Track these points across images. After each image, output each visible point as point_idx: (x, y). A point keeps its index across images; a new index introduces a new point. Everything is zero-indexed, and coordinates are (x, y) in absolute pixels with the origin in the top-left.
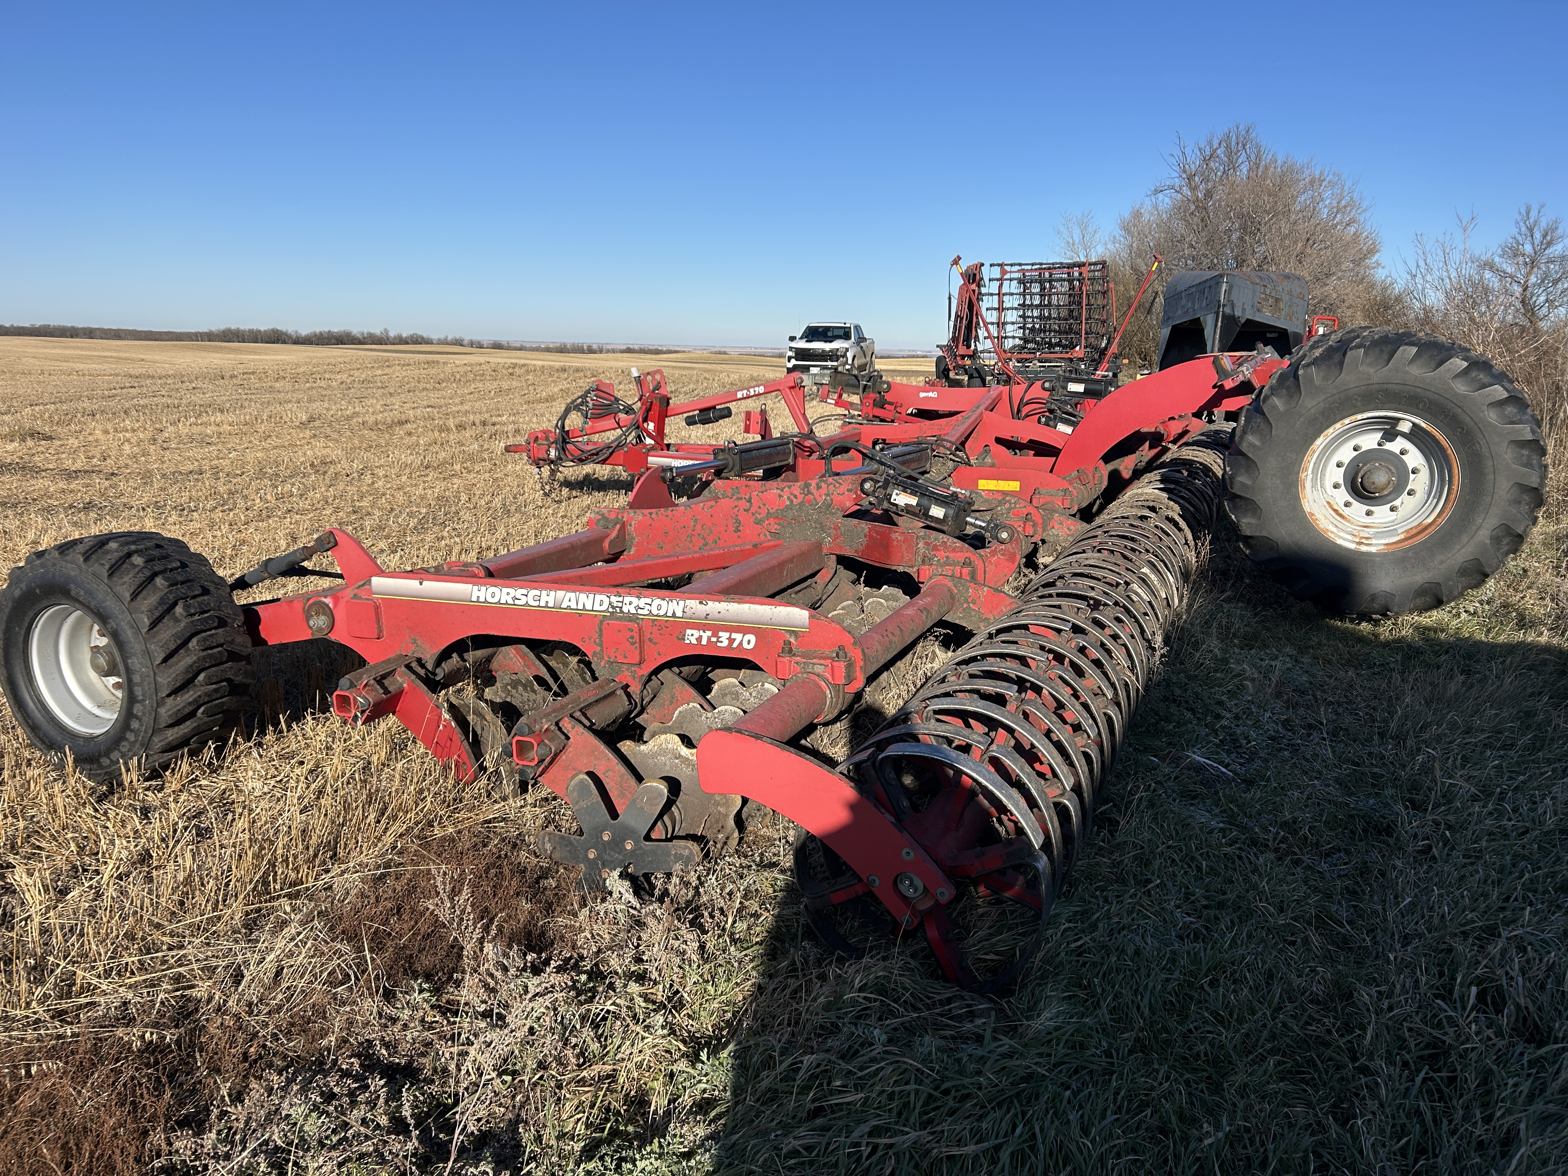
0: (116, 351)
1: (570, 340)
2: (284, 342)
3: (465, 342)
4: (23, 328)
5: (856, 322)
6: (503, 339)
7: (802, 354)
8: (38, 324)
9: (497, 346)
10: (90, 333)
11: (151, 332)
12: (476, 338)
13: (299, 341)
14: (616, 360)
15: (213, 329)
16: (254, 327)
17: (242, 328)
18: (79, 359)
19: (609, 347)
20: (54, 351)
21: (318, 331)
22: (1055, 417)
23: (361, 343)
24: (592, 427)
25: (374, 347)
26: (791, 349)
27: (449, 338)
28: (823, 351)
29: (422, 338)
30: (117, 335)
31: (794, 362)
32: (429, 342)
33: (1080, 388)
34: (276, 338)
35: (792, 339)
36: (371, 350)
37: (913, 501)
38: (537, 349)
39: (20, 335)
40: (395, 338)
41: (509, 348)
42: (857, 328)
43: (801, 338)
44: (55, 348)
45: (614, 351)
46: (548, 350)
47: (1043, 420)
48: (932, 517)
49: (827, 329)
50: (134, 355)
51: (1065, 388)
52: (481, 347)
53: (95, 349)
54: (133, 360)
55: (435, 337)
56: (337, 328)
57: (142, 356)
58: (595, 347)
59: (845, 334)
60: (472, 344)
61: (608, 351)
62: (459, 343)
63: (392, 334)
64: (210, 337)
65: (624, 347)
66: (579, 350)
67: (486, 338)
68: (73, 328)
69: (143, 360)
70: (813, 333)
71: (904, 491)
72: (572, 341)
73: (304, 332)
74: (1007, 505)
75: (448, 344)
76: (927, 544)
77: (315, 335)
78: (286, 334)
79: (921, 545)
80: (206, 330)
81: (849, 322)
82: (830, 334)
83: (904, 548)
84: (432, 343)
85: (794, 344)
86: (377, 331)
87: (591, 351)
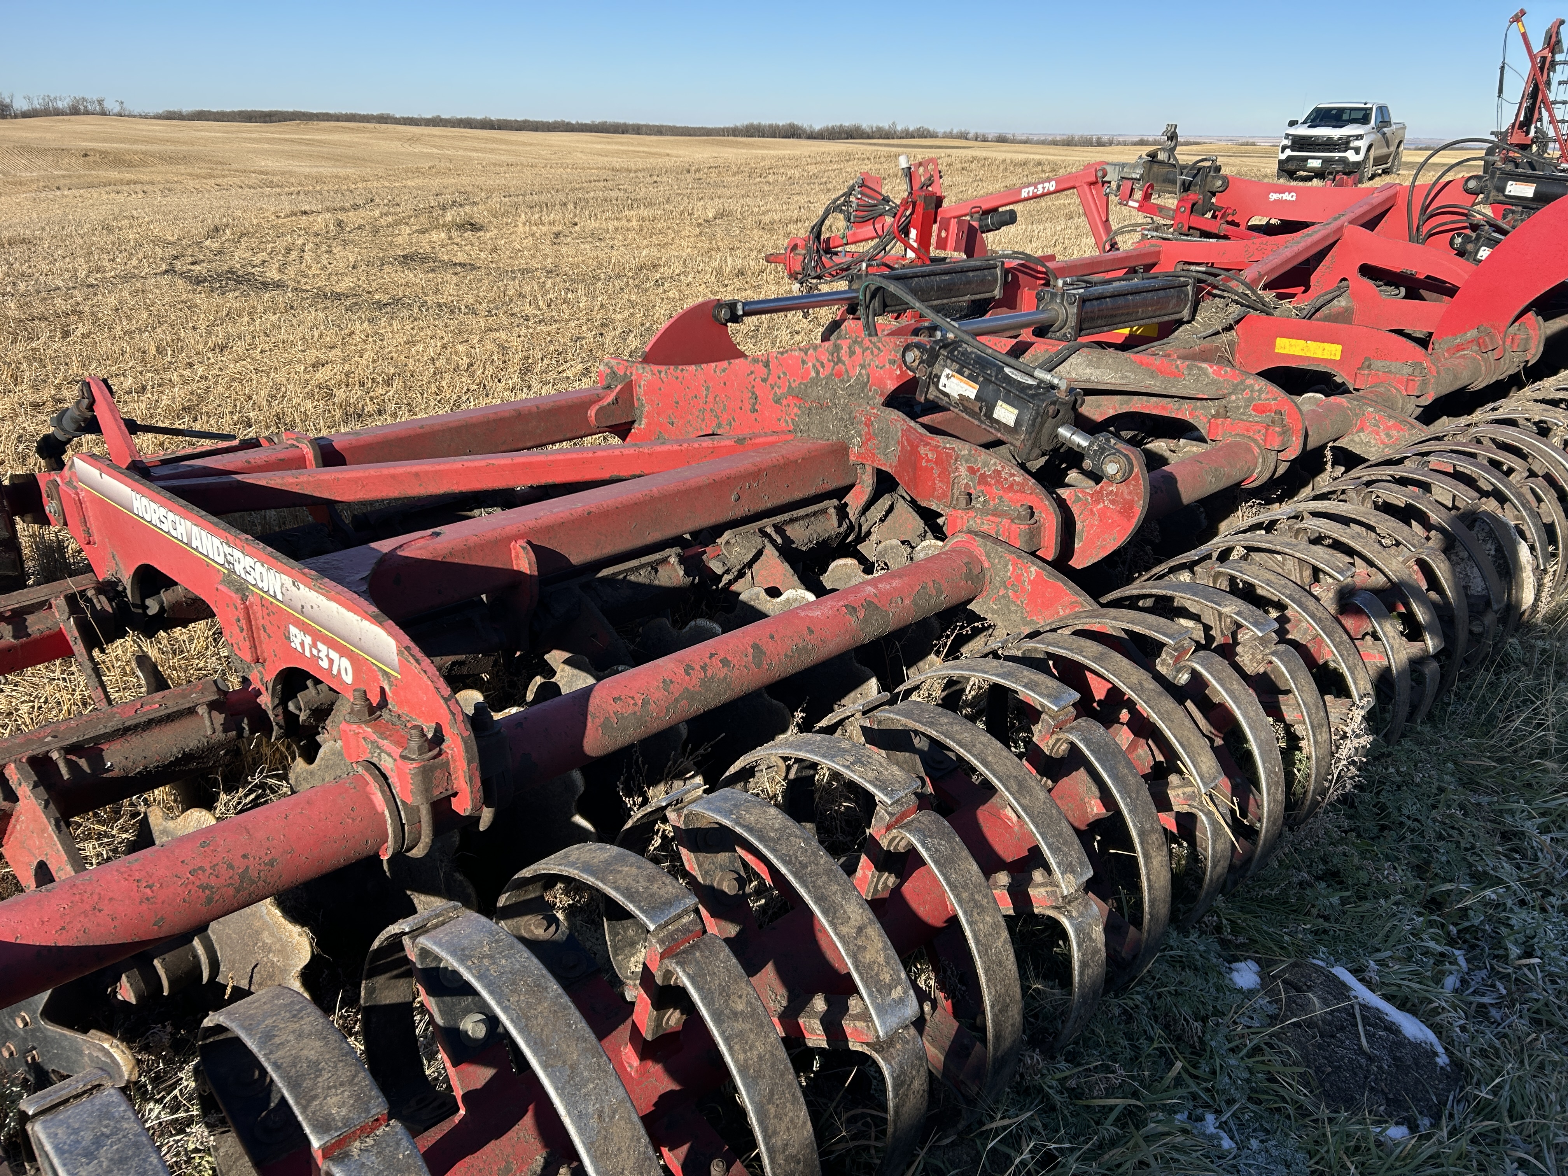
0: (648, 146)
1: (1078, 132)
2: (799, 137)
3: (970, 136)
4: (585, 125)
5: (1382, 102)
6: (1008, 132)
7: (1300, 143)
8: (597, 121)
9: (1002, 139)
10: (637, 130)
11: (675, 127)
12: (980, 131)
13: (812, 136)
14: (1122, 153)
15: (738, 124)
16: (773, 122)
17: (763, 123)
18: (617, 153)
19: (1121, 139)
20: (599, 146)
21: (830, 125)
22: (1478, 238)
23: (869, 137)
24: (854, 234)
25: (881, 141)
26: (1287, 136)
27: (955, 131)
28: (1330, 139)
29: (928, 131)
30: (659, 131)
31: (1288, 152)
32: (934, 136)
33: (1527, 190)
34: (793, 133)
35: (1292, 124)
36: (875, 144)
37: (970, 390)
38: (1043, 143)
39: (582, 131)
40: (902, 131)
41: (1014, 141)
42: (1382, 110)
43: (1304, 123)
44: (600, 143)
45: (1125, 144)
46: (1054, 143)
47: (1458, 240)
48: (997, 422)
49: (1341, 110)
50: (662, 151)
51: (1502, 190)
52: (985, 140)
53: (632, 145)
54: (660, 155)
55: (940, 130)
56: (848, 123)
57: (668, 151)
58: (1105, 139)
59: (1362, 116)
60: (976, 138)
61: (1119, 144)
62: (963, 136)
63: (899, 128)
64: (735, 132)
65: (1137, 139)
66: (1087, 143)
67: (992, 132)
68: (625, 124)
69: (668, 155)
70: (1321, 117)
71: (960, 372)
72: (1081, 133)
73: (818, 127)
74: (1246, 394)
75: (953, 138)
76: (972, 471)
77: (828, 129)
78: (801, 128)
79: (963, 471)
80: (732, 126)
81: (1372, 103)
82: (1345, 117)
83: (936, 472)
84: (937, 137)
85: (1294, 131)
86: (885, 125)
87: (1100, 143)
